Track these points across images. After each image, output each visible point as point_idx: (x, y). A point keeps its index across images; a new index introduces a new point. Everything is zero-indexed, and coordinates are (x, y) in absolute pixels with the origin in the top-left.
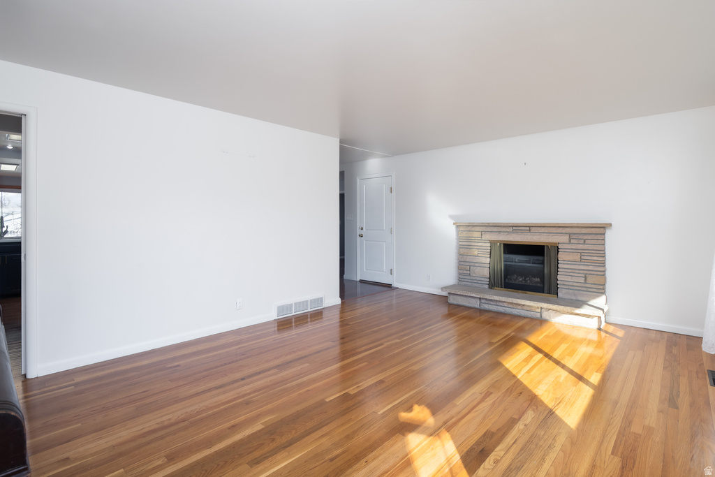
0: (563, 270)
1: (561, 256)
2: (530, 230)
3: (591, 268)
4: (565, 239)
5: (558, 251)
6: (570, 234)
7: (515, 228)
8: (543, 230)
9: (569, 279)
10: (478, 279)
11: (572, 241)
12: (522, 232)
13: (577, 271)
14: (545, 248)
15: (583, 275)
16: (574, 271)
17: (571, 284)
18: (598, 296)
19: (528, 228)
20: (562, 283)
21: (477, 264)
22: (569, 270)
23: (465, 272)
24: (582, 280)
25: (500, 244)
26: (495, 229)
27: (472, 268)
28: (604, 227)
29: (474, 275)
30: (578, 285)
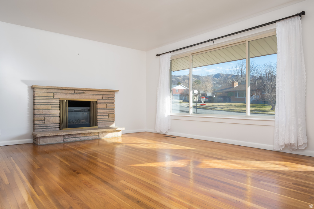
0: (100, 113)
1: (99, 106)
2: (84, 93)
3: (111, 111)
4: (100, 97)
5: (97, 104)
6: (102, 95)
7: (75, 91)
8: (91, 92)
9: (102, 117)
10: (52, 125)
11: (103, 98)
12: (80, 93)
13: (106, 113)
14: (91, 102)
15: (108, 115)
16: (104, 113)
17: (103, 119)
18: (113, 123)
19: (83, 92)
20: (99, 119)
21: (51, 115)
22: (102, 113)
23: (41, 122)
24: (107, 117)
25: (66, 101)
26: (64, 91)
27: (46, 118)
28: (114, 92)
29: (48, 123)
30: (106, 119)
